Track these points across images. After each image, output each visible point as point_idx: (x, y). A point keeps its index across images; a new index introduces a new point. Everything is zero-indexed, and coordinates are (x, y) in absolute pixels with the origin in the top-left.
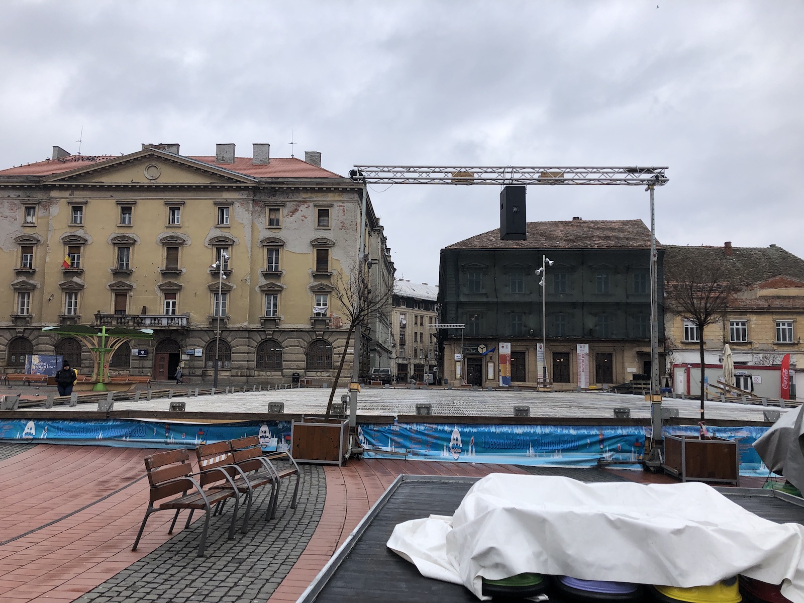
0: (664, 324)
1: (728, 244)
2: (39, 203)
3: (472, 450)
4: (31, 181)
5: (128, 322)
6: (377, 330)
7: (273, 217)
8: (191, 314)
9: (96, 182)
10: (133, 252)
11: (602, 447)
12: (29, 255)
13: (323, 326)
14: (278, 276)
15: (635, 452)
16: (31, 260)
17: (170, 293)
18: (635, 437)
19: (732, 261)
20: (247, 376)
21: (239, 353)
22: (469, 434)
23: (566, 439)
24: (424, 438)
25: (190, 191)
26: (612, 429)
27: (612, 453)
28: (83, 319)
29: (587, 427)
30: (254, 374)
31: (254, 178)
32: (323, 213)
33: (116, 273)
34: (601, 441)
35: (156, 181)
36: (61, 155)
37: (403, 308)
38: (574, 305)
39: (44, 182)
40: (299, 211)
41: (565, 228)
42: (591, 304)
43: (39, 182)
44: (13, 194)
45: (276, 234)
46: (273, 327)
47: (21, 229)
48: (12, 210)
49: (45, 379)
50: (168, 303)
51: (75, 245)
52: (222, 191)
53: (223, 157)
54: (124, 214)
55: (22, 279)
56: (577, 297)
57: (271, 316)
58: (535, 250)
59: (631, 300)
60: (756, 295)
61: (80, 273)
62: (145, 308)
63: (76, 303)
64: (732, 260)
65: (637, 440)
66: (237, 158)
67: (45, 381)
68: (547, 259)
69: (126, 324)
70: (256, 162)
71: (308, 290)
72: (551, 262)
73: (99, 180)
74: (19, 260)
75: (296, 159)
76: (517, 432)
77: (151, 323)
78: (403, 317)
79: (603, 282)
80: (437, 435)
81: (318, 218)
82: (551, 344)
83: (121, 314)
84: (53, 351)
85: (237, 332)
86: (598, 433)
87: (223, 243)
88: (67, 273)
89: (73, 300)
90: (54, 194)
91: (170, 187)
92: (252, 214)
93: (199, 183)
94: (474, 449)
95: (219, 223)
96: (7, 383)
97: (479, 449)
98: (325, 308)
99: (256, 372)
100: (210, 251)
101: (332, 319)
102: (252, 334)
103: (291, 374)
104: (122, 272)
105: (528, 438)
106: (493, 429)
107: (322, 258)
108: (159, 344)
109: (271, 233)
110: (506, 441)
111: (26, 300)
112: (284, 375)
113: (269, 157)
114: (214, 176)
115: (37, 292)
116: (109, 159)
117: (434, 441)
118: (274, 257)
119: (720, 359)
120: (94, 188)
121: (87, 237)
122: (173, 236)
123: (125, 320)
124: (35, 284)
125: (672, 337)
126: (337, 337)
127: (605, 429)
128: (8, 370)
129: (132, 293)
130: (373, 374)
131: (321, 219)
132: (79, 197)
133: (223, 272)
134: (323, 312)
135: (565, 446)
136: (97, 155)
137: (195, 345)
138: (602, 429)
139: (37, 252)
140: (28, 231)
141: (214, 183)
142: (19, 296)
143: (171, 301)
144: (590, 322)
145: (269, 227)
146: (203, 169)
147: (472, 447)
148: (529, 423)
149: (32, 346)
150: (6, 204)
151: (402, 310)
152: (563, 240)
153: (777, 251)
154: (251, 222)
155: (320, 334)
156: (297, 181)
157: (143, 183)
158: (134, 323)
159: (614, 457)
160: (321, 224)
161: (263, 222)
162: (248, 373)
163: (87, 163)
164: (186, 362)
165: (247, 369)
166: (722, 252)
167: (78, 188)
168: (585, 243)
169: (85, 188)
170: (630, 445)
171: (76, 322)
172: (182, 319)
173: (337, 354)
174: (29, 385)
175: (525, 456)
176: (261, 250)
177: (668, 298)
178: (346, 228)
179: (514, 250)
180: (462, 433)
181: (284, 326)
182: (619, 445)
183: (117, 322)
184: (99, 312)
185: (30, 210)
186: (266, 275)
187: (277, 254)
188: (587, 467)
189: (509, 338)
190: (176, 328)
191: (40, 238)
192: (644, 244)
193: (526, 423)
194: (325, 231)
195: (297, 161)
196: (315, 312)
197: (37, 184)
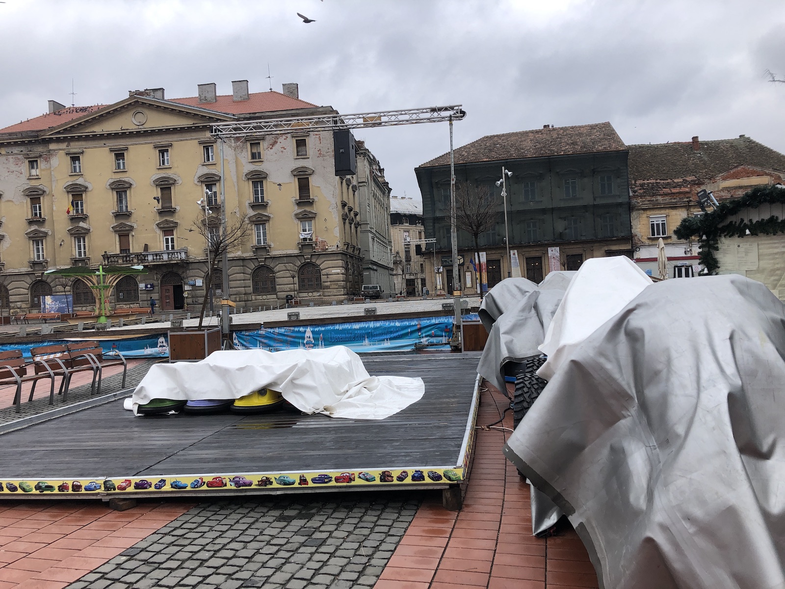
0: (631, 222)
1: (695, 139)
2: (40, 156)
3: (322, 344)
4: (32, 137)
5: (133, 260)
6: (371, 249)
7: (254, 151)
8: (188, 248)
9: (89, 132)
10: (130, 196)
11: (420, 334)
12: (38, 205)
13: (310, 251)
14: (264, 206)
15: (445, 336)
16: (40, 209)
17: (168, 230)
18: (445, 325)
19: (699, 155)
20: (245, 301)
21: (236, 280)
22: (319, 333)
23: (392, 330)
24: (285, 338)
25: (176, 133)
26: (428, 320)
27: (428, 338)
28: (92, 261)
29: (410, 319)
30: (252, 298)
31: (234, 115)
32: (301, 144)
33: (117, 216)
34: (419, 330)
35: (144, 126)
36: (57, 108)
37: (406, 225)
38: (544, 211)
39: (42, 136)
40: (278, 143)
41: (535, 137)
42: (560, 209)
43: (38, 137)
44: (16, 150)
45: (257, 167)
46: (263, 254)
47: (28, 182)
48: (17, 164)
49: (59, 317)
50: (167, 240)
51: (77, 193)
52: (205, 131)
53: (205, 97)
54: (118, 160)
55: (34, 228)
56: (546, 204)
57: (262, 244)
58: (504, 161)
59: (599, 202)
60: (718, 187)
61: (84, 218)
62: (146, 245)
63: (84, 245)
64: (700, 153)
65: (446, 327)
66: (219, 96)
67: (58, 318)
68: (506, 171)
69: (131, 262)
70: (236, 98)
71: (293, 217)
72: (509, 173)
73: (92, 130)
74: (30, 210)
75: (275, 92)
76: (355, 328)
77: (153, 259)
78: (407, 234)
79: (571, 187)
80: (294, 335)
81: (297, 148)
82: (524, 250)
83: (126, 253)
84: (70, 291)
85: (232, 261)
86: (417, 323)
87: (212, 179)
88: (73, 219)
89: (82, 243)
90: (52, 146)
91: (157, 131)
92: (235, 150)
93: (183, 125)
94: (323, 343)
95: (206, 161)
96: (27, 323)
97: (327, 343)
98: (310, 234)
99: (253, 297)
100: (199, 188)
101: (318, 243)
102: (246, 263)
103: (285, 296)
104: (122, 215)
105: (363, 332)
106: (337, 327)
107: (304, 186)
108: (163, 277)
109: (254, 166)
110: (347, 335)
111: (40, 247)
112: (278, 297)
113: (248, 92)
114: (196, 117)
115: (49, 238)
116: (100, 108)
117: (292, 339)
118: (259, 189)
119: (685, 251)
120: (87, 138)
121: (86, 184)
122: (164, 177)
123: (130, 258)
124: (46, 232)
125: (639, 234)
126: (323, 260)
127: (423, 320)
128: (32, 311)
129: (133, 233)
130: (363, 291)
131: (300, 149)
132: (75, 147)
133: (208, 207)
134: (309, 237)
135: (392, 335)
136: (90, 105)
137: (196, 276)
138: (421, 320)
139: (45, 202)
140: (34, 183)
141: (196, 124)
142: (33, 244)
143: (170, 238)
144: (560, 226)
145: (252, 160)
146: (185, 111)
147: (322, 342)
148: (365, 320)
149: (50, 288)
150: (11, 160)
151: (406, 228)
152: (531, 150)
153: (744, 141)
154: (234, 157)
155: (308, 257)
156: (274, 114)
157: (132, 129)
158: (138, 260)
159: (429, 341)
160: (300, 154)
161: (246, 157)
162: (246, 298)
163: (81, 114)
164: (188, 292)
165: (244, 294)
166: (690, 146)
167: (73, 139)
168: (552, 150)
169: (80, 138)
170: (442, 331)
171: (86, 264)
172: (180, 254)
173: (325, 275)
174: (46, 323)
175: (362, 345)
176: (246, 183)
177: (634, 196)
178: (324, 156)
179: (484, 163)
180: (313, 332)
181: (274, 253)
182: (433, 331)
183: (123, 260)
184: (105, 252)
185: (33, 163)
186: (253, 207)
187: (262, 186)
188: (409, 350)
189: (484, 247)
190: (176, 262)
191: (45, 189)
192: (609, 146)
193: (363, 320)
194: (304, 160)
195: (275, 94)
196: (302, 237)
197: (37, 139)
